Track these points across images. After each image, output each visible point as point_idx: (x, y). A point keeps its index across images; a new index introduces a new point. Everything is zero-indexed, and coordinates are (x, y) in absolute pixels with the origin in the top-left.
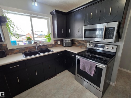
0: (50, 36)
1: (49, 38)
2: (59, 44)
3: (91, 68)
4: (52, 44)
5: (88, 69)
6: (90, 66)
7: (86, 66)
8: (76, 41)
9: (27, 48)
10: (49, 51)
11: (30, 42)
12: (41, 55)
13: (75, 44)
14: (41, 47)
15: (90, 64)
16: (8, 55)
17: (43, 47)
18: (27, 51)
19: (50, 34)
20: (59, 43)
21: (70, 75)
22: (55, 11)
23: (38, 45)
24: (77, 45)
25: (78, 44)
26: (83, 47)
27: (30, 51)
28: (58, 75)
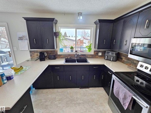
0: (91, 46)
1: (90, 48)
2: (100, 56)
3: (125, 98)
4: (92, 55)
5: (122, 97)
6: (124, 95)
7: (120, 92)
8: (124, 56)
9: (69, 55)
10: (86, 61)
11: (72, 51)
12: (77, 63)
13: (122, 59)
14: (80, 56)
15: (124, 92)
16: (57, 58)
17: (82, 56)
18: (69, 58)
19: (91, 44)
20: (100, 54)
21: (104, 95)
22: (98, 21)
23: (77, 54)
24: (124, 61)
25: (126, 60)
26: (132, 66)
27: (71, 58)
28: (90, 89)
